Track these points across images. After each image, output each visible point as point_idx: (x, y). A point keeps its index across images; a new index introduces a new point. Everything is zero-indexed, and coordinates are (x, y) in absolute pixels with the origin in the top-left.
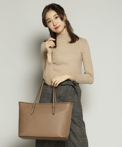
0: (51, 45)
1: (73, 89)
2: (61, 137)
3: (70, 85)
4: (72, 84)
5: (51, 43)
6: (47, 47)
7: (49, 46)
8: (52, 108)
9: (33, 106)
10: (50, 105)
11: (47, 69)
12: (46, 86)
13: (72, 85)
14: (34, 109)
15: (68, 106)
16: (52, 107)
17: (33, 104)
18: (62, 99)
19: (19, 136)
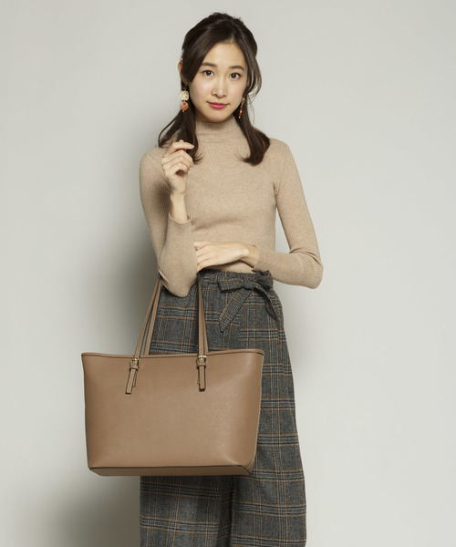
0: (180, 164)
1: (262, 303)
2: (234, 462)
3: (249, 289)
4: (258, 286)
5: (181, 158)
6: (170, 173)
7: (177, 169)
8: (198, 368)
9: (131, 366)
10: (188, 360)
11: (171, 243)
12: (171, 299)
13: (256, 290)
14: (136, 374)
15: (247, 362)
16: (196, 366)
17: (133, 359)
18: (228, 340)
19: (91, 469)
